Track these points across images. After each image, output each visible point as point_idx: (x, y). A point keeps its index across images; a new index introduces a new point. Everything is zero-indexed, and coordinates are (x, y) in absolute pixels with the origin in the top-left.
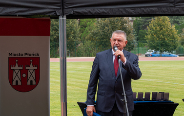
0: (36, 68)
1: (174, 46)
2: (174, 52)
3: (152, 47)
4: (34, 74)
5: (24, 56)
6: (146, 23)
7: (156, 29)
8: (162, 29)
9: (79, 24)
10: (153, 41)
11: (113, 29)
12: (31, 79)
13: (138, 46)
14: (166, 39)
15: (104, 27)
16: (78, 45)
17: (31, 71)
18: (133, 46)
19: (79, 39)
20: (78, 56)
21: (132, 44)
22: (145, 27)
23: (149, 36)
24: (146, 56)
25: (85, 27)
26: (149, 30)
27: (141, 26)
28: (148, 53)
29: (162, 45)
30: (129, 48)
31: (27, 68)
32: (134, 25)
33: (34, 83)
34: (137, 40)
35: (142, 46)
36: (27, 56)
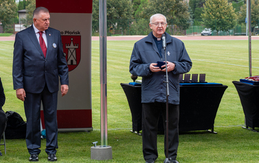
0: (77, 47)
1: (231, 25)
2: (231, 31)
3: (208, 26)
4: (74, 54)
5: (64, 34)
6: (203, 1)
7: (212, 6)
8: (218, 7)
9: (132, 2)
10: (209, 19)
11: (167, 6)
12: (72, 58)
13: (194, 25)
14: (223, 17)
15: (158, 4)
16: (131, 22)
17: (72, 50)
18: (188, 25)
19: (132, 16)
20: (131, 35)
21: (187, 23)
22: (201, 5)
23: (205, 15)
24: (202, 35)
25: (139, 4)
26: (205, 8)
27: (197, 4)
28: (204, 32)
29: (218, 24)
30: (184, 26)
31: (67, 47)
32: (191, 2)
33: (75, 63)
34: (194, 18)
35: (198, 25)
36: (67, 34)
